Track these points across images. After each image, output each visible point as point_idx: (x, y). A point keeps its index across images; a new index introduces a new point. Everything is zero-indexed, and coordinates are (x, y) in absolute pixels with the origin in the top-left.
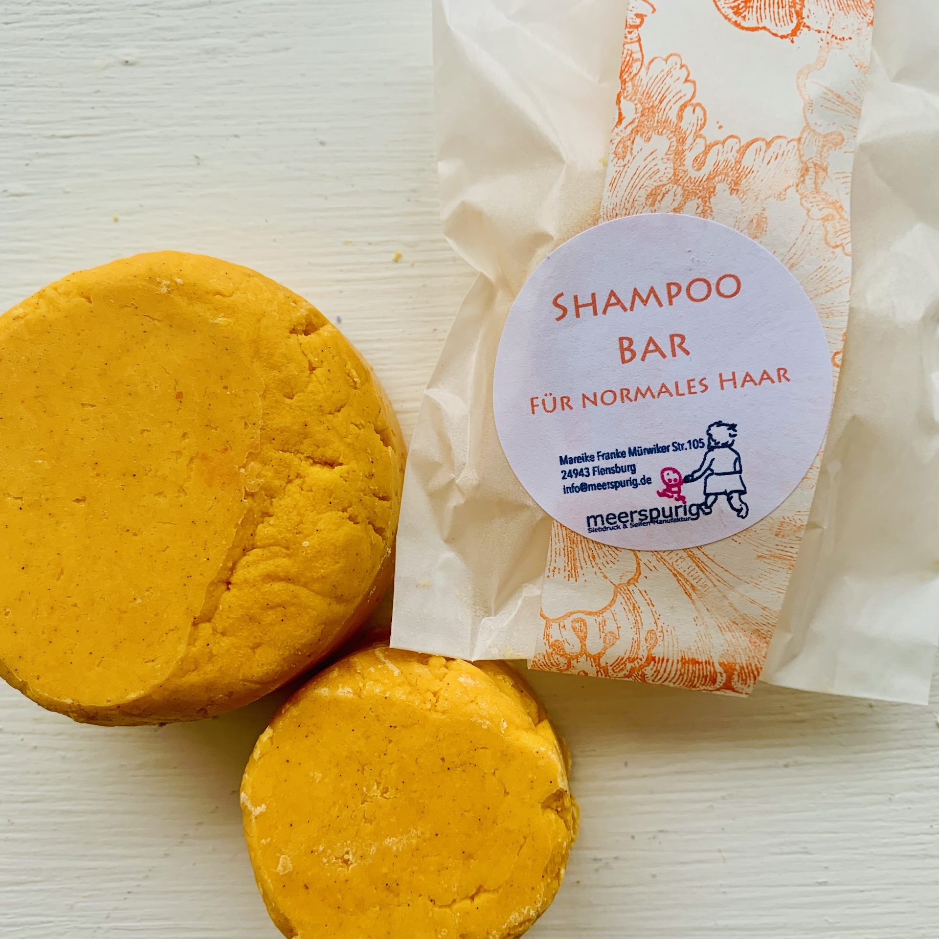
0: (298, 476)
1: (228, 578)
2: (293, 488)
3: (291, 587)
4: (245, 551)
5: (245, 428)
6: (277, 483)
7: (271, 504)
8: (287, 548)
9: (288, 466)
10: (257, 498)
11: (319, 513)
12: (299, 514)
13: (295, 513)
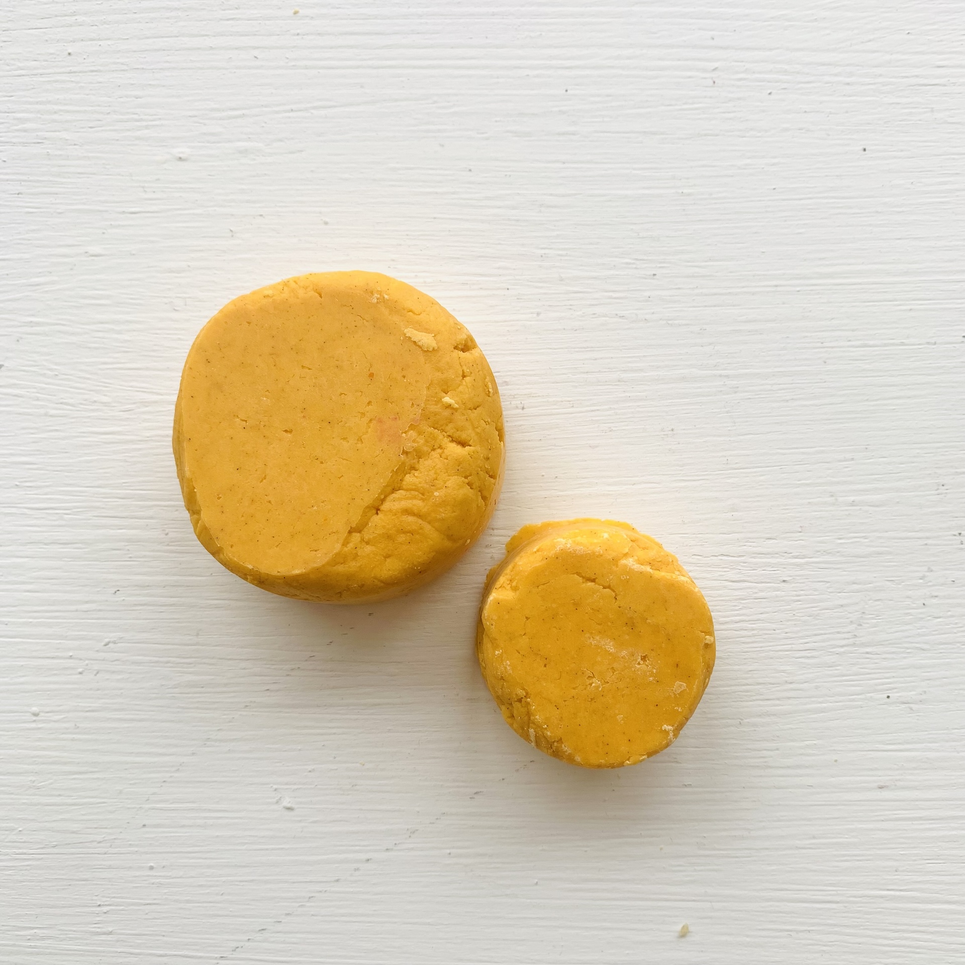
0: (440, 447)
1: (379, 506)
2: (435, 454)
3: (420, 521)
4: (394, 490)
5: (412, 407)
6: (425, 449)
7: (418, 462)
8: (423, 494)
9: (435, 438)
10: (409, 455)
11: (449, 476)
12: (435, 473)
13: (433, 471)
